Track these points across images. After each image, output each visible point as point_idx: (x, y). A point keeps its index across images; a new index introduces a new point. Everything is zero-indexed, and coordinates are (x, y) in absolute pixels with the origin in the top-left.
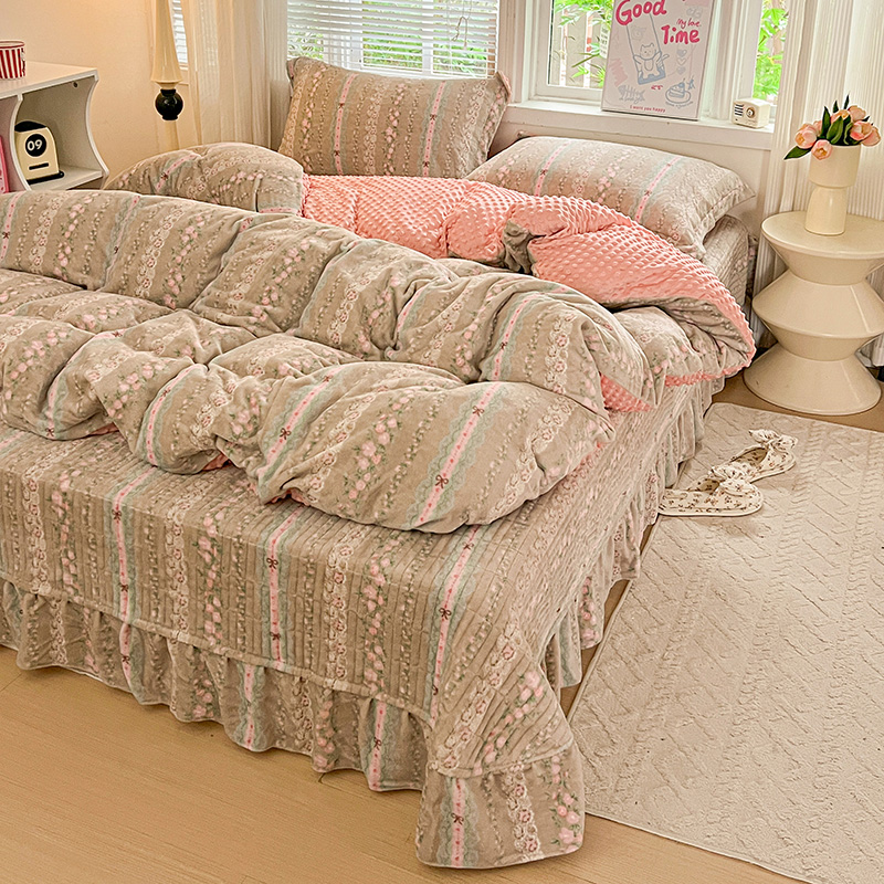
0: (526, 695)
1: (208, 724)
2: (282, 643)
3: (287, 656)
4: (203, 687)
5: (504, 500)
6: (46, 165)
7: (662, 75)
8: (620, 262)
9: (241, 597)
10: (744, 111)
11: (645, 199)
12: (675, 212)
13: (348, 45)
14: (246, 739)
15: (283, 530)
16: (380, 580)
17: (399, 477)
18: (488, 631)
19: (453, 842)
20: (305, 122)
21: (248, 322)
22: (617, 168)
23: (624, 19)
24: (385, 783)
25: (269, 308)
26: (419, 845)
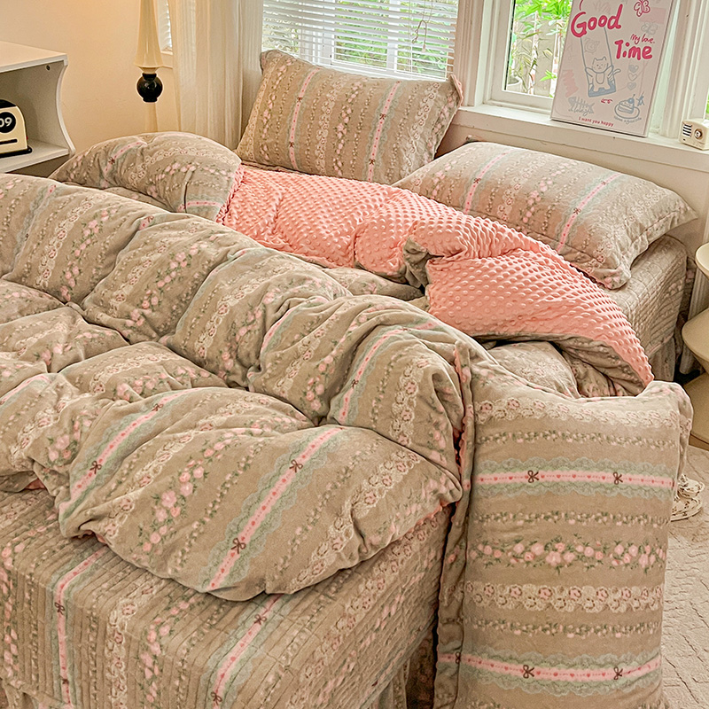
2: (71, 689)
5: (309, 571)
6: (15, 141)
7: (613, 89)
8: (514, 292)
9: (34, 635)
10: (693, 131)
11: (573, 217)
12: (602, 233)
15: (75, 574)
16: (156, 649)
17: (195, 535)
20: (266, 113)
21: (125, 325)
22: (549, 183)
23: (579, 31)
25: (147, 312)
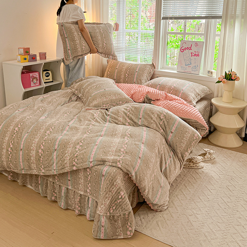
0: (120, 197)
1: (55, 202)
2: (70, 182)
3: (71, 186)
4: (54, 192)
6: (49, 79)
7: (191, 64)
10: (210, 72)
12: (189, 95)
13: (121, 56)
14: (62, 205)
18: (112, 181)
19: (101, 232)
22: (176, 84)
23: (182, 51)
24: (91, 218)
26: (93, 233)
